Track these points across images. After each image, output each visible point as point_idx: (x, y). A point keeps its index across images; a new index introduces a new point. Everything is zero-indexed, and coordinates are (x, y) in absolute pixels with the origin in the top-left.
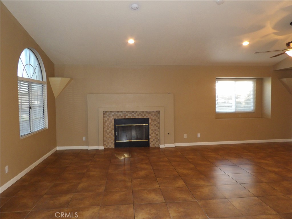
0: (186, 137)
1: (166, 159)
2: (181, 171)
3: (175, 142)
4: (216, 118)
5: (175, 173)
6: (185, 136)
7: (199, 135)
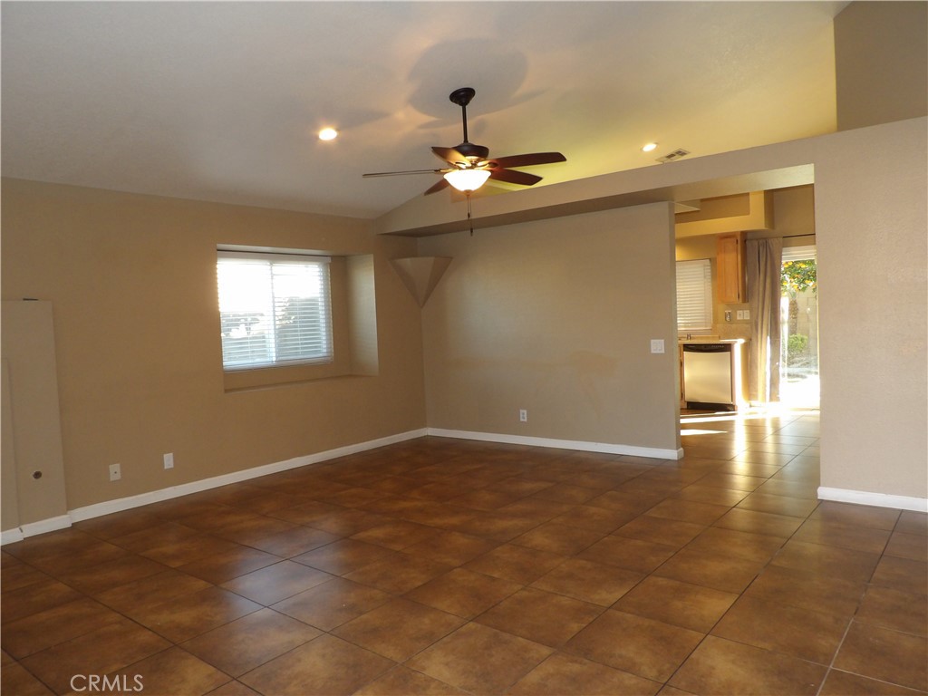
0: (118, 477)
1: (61, 588)
2: (164, 618)
3: (71, 506)
4: (226, 391)
5: (145, 637)
6: (112, 472)
7: (168, 461)
